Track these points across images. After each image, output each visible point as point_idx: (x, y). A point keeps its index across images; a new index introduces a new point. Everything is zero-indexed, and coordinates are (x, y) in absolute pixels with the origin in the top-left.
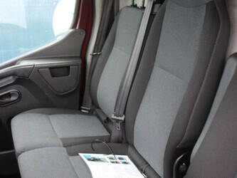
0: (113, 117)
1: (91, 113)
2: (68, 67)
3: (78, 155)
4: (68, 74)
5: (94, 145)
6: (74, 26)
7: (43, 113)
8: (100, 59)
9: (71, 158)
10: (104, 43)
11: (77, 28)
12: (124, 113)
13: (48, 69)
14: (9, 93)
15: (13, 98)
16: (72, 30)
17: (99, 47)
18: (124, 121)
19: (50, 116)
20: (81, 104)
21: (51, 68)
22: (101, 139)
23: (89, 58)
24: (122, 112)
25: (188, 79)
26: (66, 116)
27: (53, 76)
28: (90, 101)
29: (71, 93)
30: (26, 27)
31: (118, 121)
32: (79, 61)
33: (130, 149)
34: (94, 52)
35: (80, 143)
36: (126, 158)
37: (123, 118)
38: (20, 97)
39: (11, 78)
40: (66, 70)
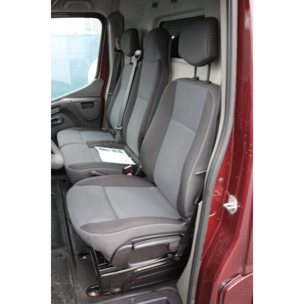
0: (116, 128)
1: (107, 131)
2: (92, 102)
3: (94, 148)
4: (93, 107)
5: (104, 144)
6: (97, 77)
7: (76, 130)
8: (113, 97)
9: (90, 149)
10: (115, 87)
11: (99, 78)
12: (122, 125)
13: (80, 104)
14: (56, 119)
15: (59, 122)
16: (95, 80)
17: (111, 90)
18: (121, 130)
19: (81, 132)
20: (101, 126)
21: (82, 103)
22: (109, 142)
23: (106, 97)
24: (120, 125)
25: (149, 100)
26: (91, 132)
27: (83, 108)
28: (107, 124)
29: (96, 119)
30: (70, 84)
31: (118, 130)
32: (100, 99)
33: (125, 147)
34: (109, 93)
35: (95, 143)
36: (123, 151)
37: (121, 128)
38: (63, 121)
39: (57, 109)
40: (91, 104)
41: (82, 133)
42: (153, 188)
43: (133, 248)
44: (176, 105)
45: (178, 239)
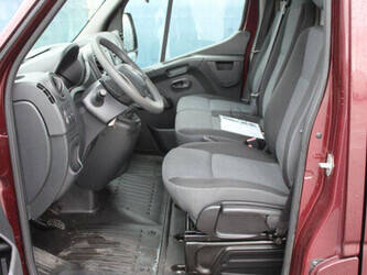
0: (253, 95)
2: (232, 62)
4: (231, 69)
6: (241, 28)
8: (259, 56)
9: (213, 117)
11: (244, 29)
12: (259, 91)
13: (214, 63)
16: (239, 32)
18: (258, 98)
20: (241, 96)
23: (252, 56)
27: (219, 69)
29: (234, 86)
31: (255, 97)
32: (242, 59)
34: (255, 50)
37: (257, 95)
38: (190, 85)
39: (185, 68)
40: (230, 65)
41: (212, 101)
42: (273, 165)
43: (221, 210)
44: (306, 58)
45: (279, 213)
